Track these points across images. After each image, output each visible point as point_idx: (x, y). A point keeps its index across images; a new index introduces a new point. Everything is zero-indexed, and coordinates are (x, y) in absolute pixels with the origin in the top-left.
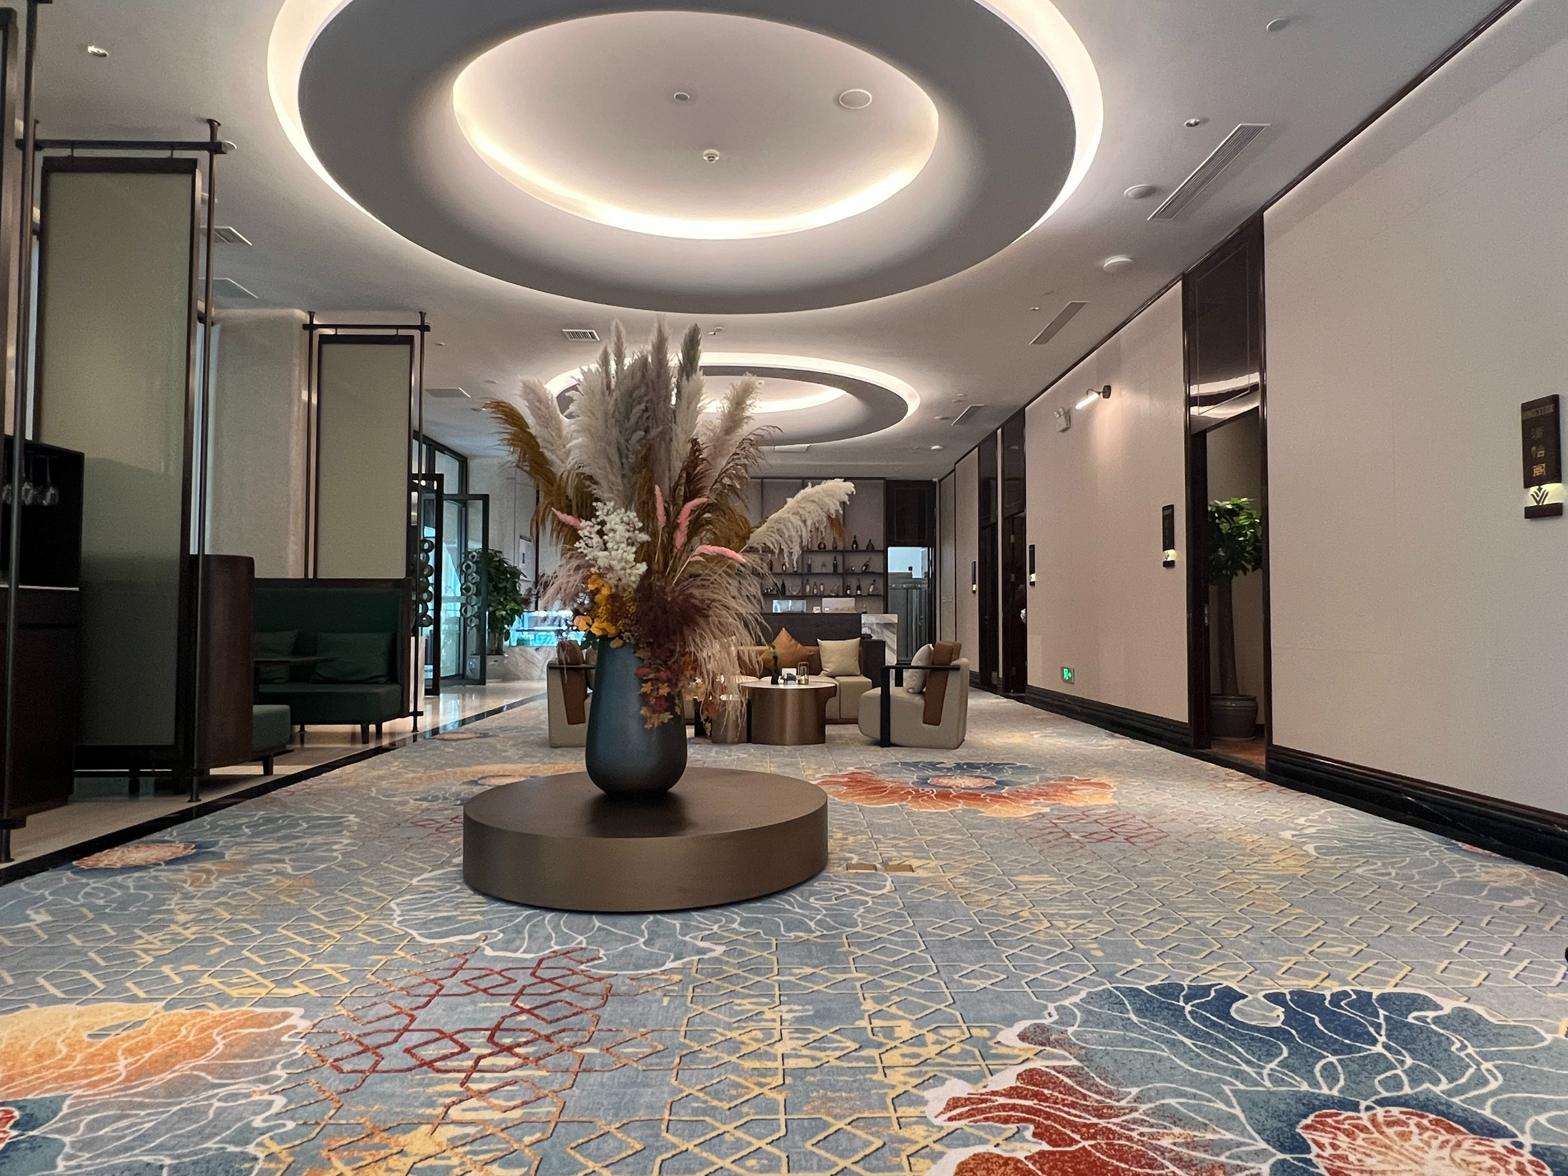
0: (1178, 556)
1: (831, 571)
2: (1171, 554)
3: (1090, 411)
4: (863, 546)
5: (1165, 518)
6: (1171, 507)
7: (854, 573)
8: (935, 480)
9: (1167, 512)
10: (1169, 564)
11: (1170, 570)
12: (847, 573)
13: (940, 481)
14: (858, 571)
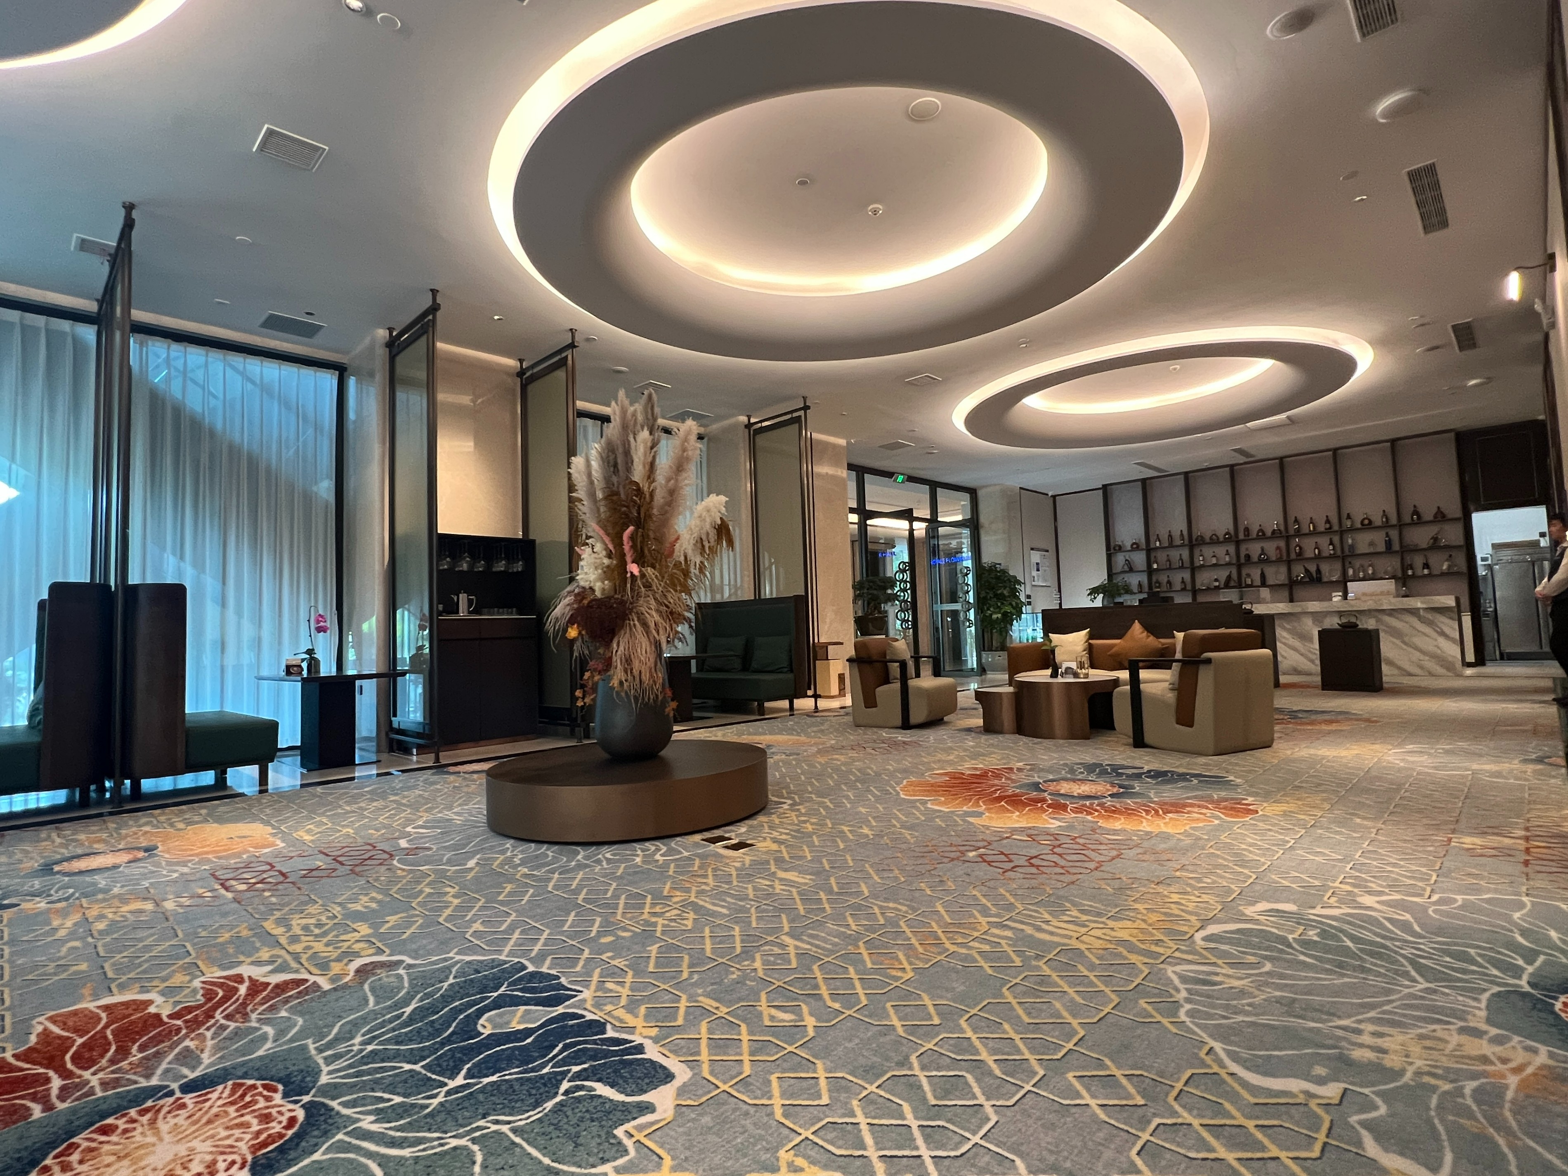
1: (1383, 549)
4: (1428, 515)
7: (1417, 550)
12: (1406, 550)
14: (1424, 546)
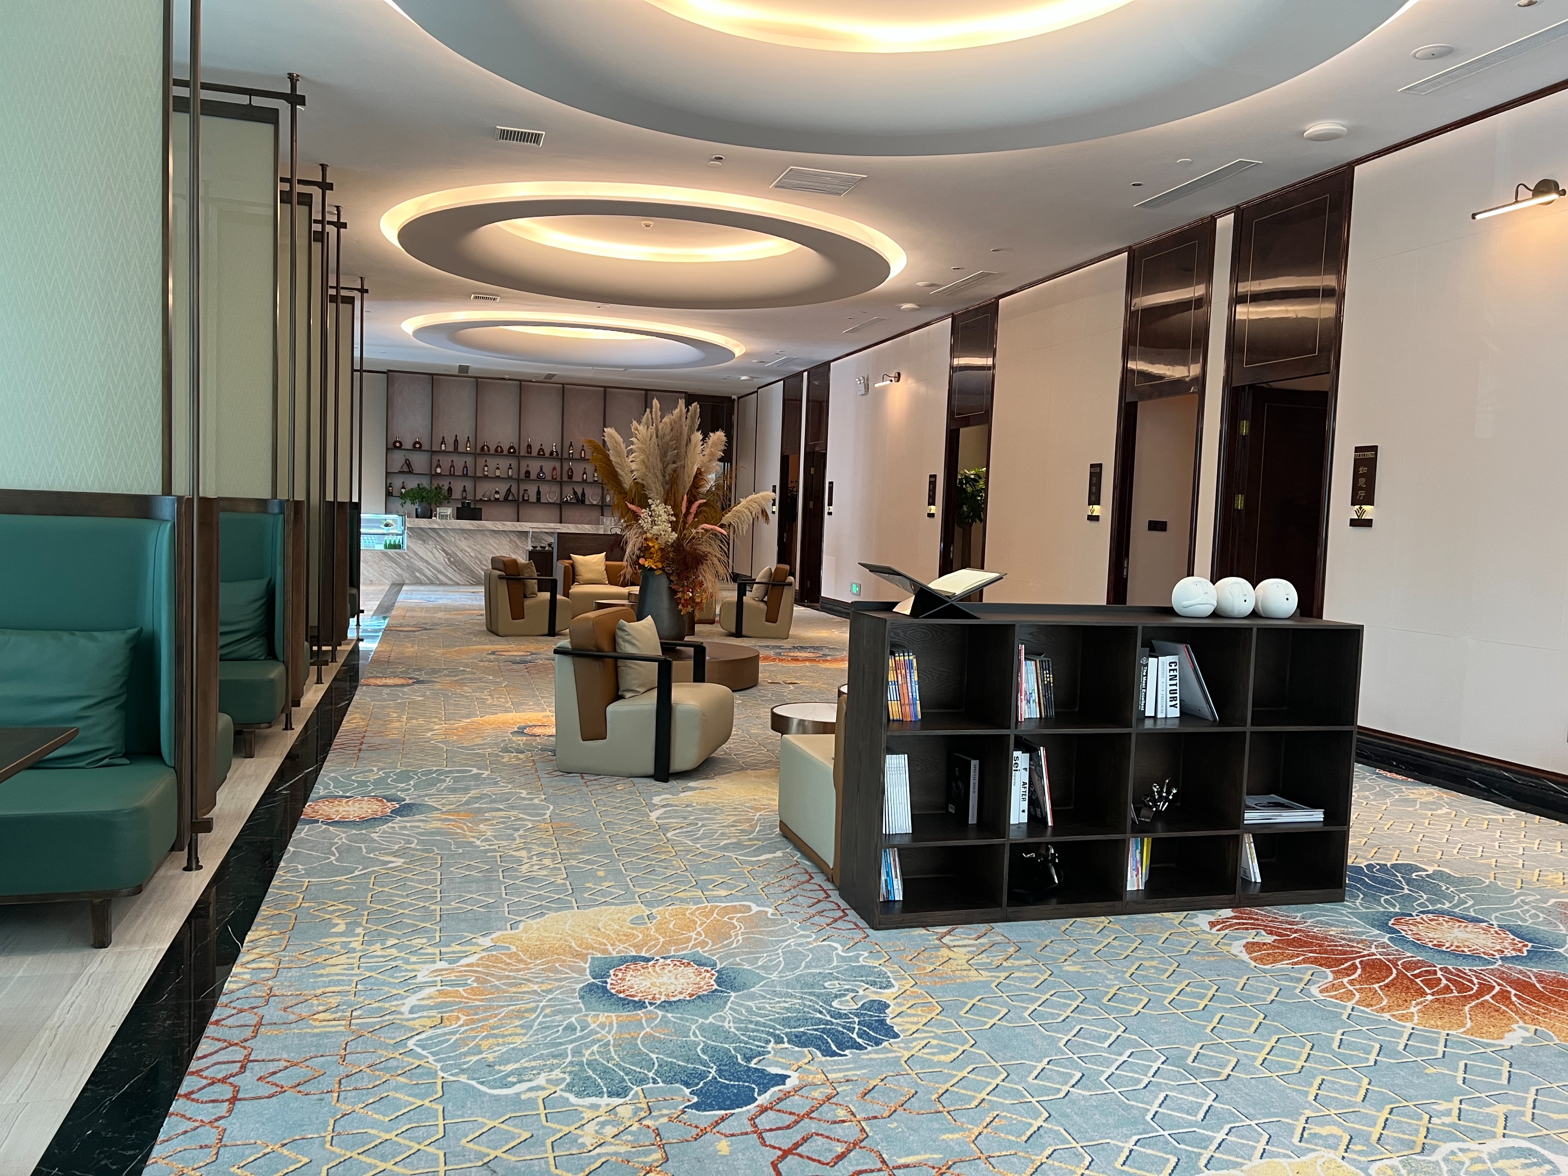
0: (936, 510)
2: (933, 509)
3: (883, 390)
5: (930, 482)
6: (935, 476)
8: (734, 397)
9: (933, 479)
10: (931, 515)
11: (931, 519)
13: (739, 398)
